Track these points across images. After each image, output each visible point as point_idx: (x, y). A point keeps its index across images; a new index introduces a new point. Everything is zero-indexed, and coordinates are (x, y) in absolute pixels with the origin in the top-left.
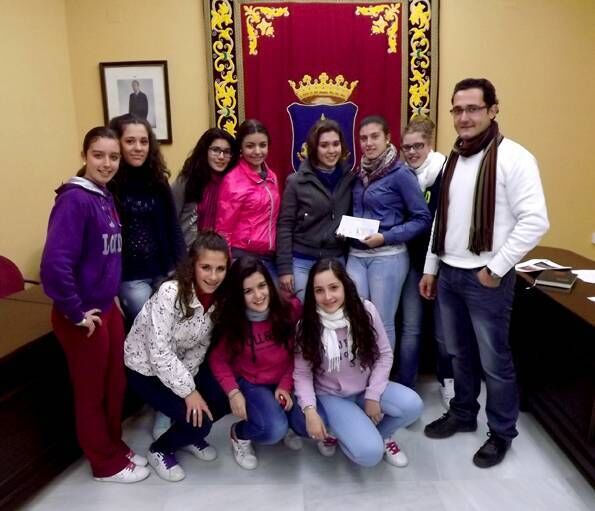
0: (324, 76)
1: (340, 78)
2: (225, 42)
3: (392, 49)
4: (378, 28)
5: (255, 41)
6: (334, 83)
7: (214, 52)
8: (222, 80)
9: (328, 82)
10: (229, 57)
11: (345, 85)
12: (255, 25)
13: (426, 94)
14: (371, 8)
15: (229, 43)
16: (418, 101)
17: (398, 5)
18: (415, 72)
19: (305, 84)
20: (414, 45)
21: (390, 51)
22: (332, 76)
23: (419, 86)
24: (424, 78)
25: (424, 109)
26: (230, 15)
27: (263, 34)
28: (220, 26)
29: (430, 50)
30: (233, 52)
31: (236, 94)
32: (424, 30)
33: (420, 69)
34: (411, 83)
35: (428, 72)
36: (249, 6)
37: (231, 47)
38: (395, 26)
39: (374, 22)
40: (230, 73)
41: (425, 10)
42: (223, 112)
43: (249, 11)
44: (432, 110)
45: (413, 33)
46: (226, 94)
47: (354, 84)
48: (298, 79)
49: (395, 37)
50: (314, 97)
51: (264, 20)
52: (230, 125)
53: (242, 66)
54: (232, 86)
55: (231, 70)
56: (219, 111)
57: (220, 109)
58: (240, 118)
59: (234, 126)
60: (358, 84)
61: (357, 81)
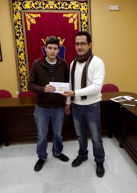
1: (59, 38)
2: (19, 26)
3: (76, 28)
4: (71, 21)
5: (29, 26)
7: (15, 29)
8: (19, 39)
10: (21, 31)
11: (61, 40)
12: (29, 20)
14: (68, 15)
15: (20, 26)
17: (77, 14)
20: (83, 27)
21: (75, 29)
26: (20, 17)
27: (32, 23)
28: (17, 21)
29: (88, 29)
30: (22, 29)
31: (24, 43)
32: (86, 22)
36: (27, 13)
37: (21, 28)
38: (76, 21)
39: (69, 19)
40: (21, 37)
41: (86, 15)
42: (20, 50)
43: (27, 15)
45: (82, 23)
46: (20, 44)
47: (64, 40)
48: (45, 38)
49: (77, 24)
51: (32, 18)
52: (22, 55)
53: (25, 34)
54: (22, 41)
55: (21, 35)
56: (18, 50)
57: (18, 49)
58: (25, 52)
59: (24, 54)
60: (65, 40)
61: (65, 39)
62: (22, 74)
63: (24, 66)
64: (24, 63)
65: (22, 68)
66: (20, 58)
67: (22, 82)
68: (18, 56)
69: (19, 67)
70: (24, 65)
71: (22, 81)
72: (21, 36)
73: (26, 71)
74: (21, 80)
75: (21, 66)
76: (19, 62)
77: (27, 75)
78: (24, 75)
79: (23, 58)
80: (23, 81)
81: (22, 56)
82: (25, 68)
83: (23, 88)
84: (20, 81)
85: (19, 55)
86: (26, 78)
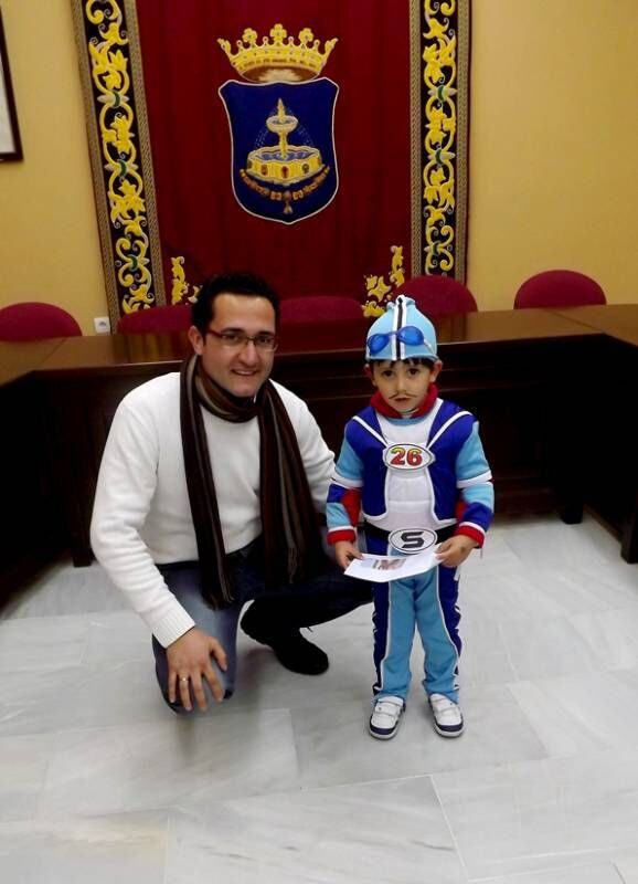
0: (278, 31)
1: (306, 34)
6: (297, 42)
8: (101, 40)
9: (286, 42)
11: (315, 47)
13: (450, 62)
16: (438, 75)
18: (432, 22)
19: (247, 46)
22: (293, 32)
23: (438, 48)
24: (446, 33)
25: (447, 90)
31: (129, 64)
33: (439, 17)
34: (426, 43)
35: (453, 21)
40: (115, 27)
42: (108, 99)
44: (461, 91)
46: (111, 67)
47: (330, 45)
48: (234, 36)
50: (263, 70)
52: (122, 124)
53: (135, 13)
54: (119, 51)
55: (115, 21)
56: (100, 99)
57: (101, 93)
58: (138, 111)
59: (129, 124)
60: (336, 44)
61: (335, 40)
62: (126, 226)
63: (134, 186)
64: (131, 167)
65: (122, 194)
66: (110, 146)
67: (124, 267)
68: (100, 133)
69: (107, 189)
70: (133, 180)
71: (124, 262)
72: (112, 25)
73: (141, 213)
74: (116, 257)
75: (117, 183)
76: (105, 162)
77: (145, 229)
78: (131, 233)
79: (125, 145)
80: (130, 264)
81: (120, 134)
82: (136, 196)
83: (127, 300)
84: (112, 262)
85: (108, 127)
86: (144, 246)
